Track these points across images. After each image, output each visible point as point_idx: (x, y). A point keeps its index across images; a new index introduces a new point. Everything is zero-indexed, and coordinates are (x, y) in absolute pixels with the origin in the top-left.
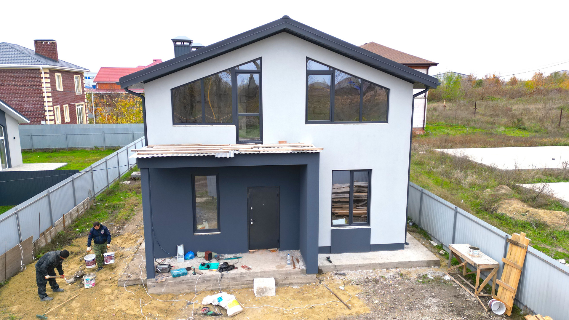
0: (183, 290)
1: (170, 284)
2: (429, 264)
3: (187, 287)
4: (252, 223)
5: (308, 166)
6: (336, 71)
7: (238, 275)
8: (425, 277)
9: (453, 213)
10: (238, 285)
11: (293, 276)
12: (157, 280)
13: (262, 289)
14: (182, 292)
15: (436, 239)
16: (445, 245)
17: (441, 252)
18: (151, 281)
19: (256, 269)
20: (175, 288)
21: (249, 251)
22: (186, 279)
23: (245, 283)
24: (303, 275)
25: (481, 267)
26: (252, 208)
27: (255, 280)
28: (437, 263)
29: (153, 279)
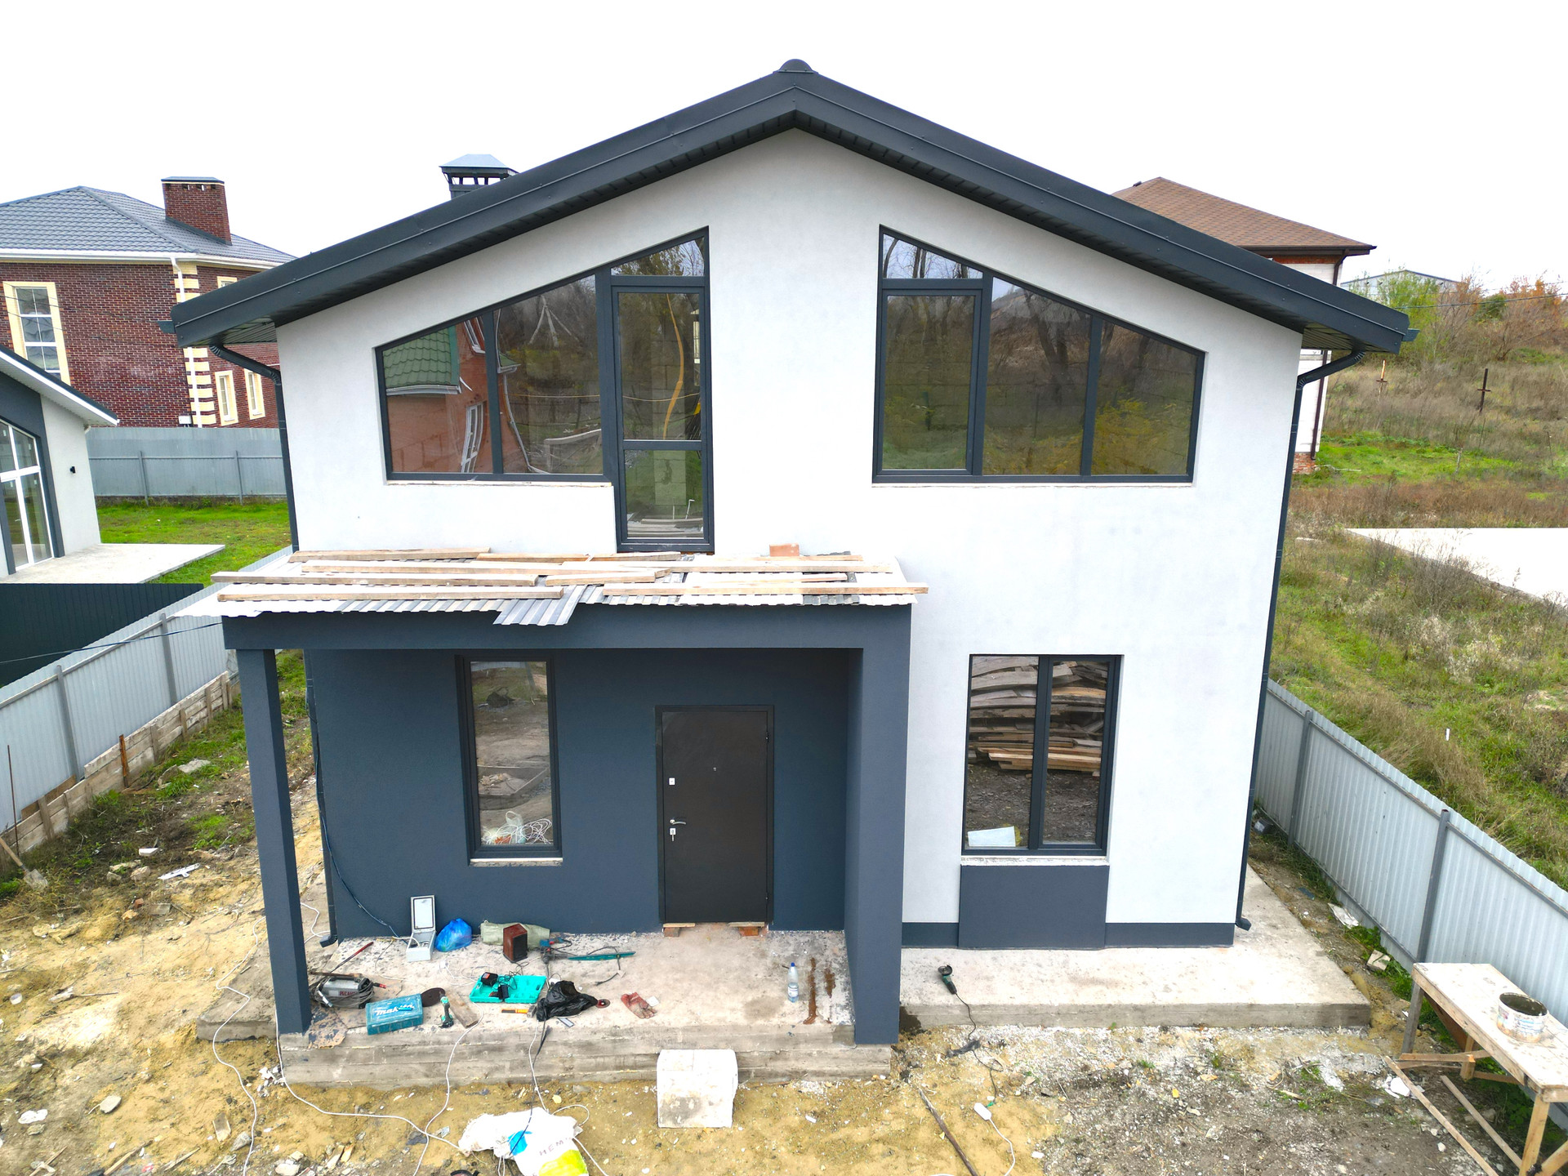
0: (408, 1076)
1: (361, 1055)
2: (1326, 1018)
3: (422, 1069)
4: (673, 831)
5: (865, 656)
6: (996, 281)
7: (603, 1035)
8: (1309, 1077)
9: (1431, 828)
10: (605, 1068)
11: (804, 1048)
12: (312, 1038)
13: (683, 1101)
14: (405, 1083)
15: (1355, 904)
16: (1389, 937)
17: (1376, 960)
18: (295, 1040)
19: (671, 1015)
20: (377, 1070)
21: (665, 926)
22: (415, 1040)
23: (630, 1061)
24: (843, 1047)
25: (1554, 1097)
26: (672, 781)
27: (663, 1053)
28: (1358, 1017)
29: (299, 1035)
